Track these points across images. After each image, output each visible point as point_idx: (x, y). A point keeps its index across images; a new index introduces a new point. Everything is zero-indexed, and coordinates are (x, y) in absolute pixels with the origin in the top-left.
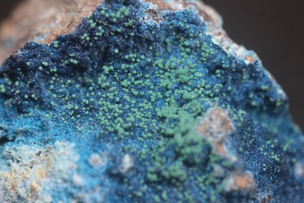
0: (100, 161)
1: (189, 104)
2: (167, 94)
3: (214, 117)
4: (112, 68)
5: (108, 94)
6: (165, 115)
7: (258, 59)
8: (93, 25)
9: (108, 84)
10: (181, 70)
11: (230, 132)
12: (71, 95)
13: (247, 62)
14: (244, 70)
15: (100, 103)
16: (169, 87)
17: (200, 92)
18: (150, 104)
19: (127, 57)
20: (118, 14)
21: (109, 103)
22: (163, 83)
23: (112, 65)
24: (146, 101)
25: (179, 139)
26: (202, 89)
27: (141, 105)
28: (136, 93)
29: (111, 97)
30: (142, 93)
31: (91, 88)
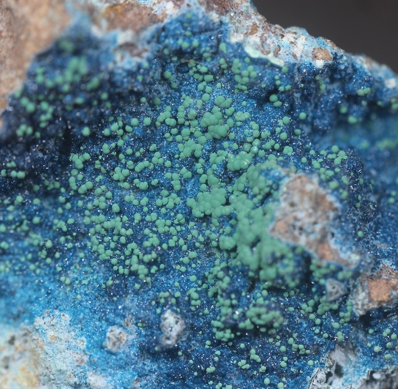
0: (125, 337)
1: (243, 178)
2: (198, 167)
3: (296, 199)
4: (87, 156)
5: (96, 202)
6: (208, 212)
7: (336, 49)
8: (31, 107)
9: (89, 184)
10: (208, 118)
11: (332, 215)
12: (31, 220)
13: (319, 64)
14: (318, 78)
15: (87, 220)
16: (198, 153)
17: (255, 149)
18: (174, 195)
19: (106, 132)
20: (69, 76)
21: (102, 217)
22: (185, 151)
23: (86, 150)
24: (165, 192)
25: (248, 256)
26: (257, 142)
27: (159, 202)
28: (144, 185)
29: (103, 205)
30: (154, 182)
31: (62, 199)
